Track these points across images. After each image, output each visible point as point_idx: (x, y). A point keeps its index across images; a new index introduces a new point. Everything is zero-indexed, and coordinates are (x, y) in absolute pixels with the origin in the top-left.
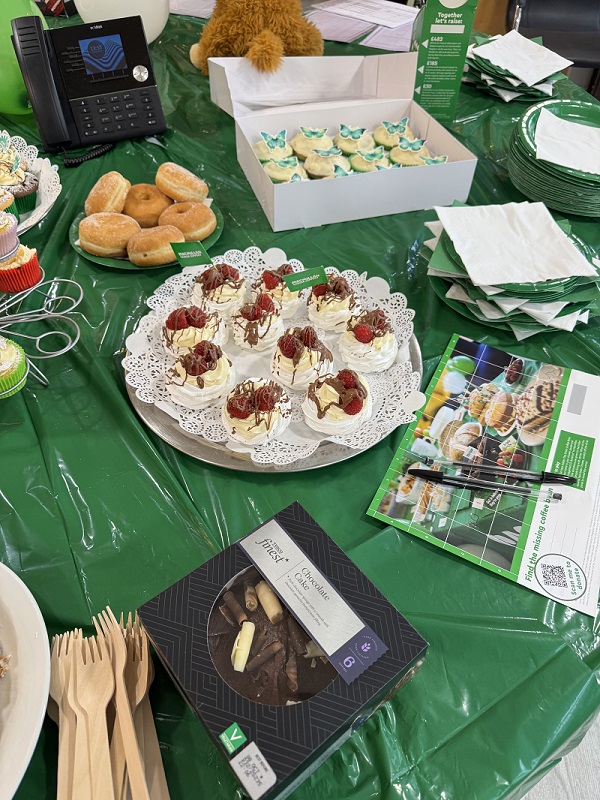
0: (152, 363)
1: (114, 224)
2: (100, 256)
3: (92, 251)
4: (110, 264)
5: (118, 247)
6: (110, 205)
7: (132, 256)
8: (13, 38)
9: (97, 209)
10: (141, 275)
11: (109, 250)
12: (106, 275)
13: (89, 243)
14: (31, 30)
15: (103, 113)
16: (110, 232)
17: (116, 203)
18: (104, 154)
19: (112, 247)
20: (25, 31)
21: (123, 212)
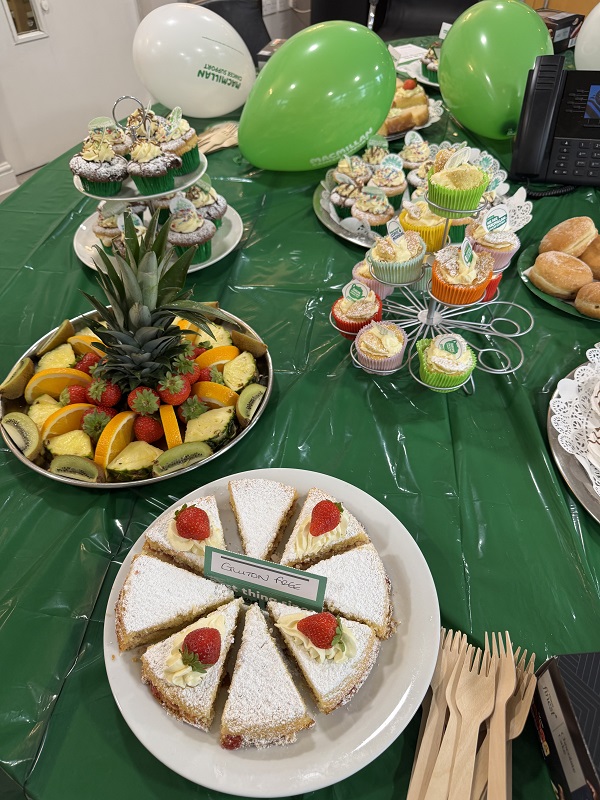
0: (576, 414)
1: (571, 267)
2: (545, 292)
3: (540, 285)
4: (553, 303)
5: (567, 289)
6: (571, 248)
7: (578, 302)
8: (531, 72)
9: (558, 246)
10: (579, 323)
11: (557, 290)
12: (544, 311)
13: (540, 277)
14: (552, 68)
15: (582, 157)
16: (568, 273)
17: (578, 248)
18: (563, 194)
19: (562, 288)
20: (547, 68)
21: (579, 257)
